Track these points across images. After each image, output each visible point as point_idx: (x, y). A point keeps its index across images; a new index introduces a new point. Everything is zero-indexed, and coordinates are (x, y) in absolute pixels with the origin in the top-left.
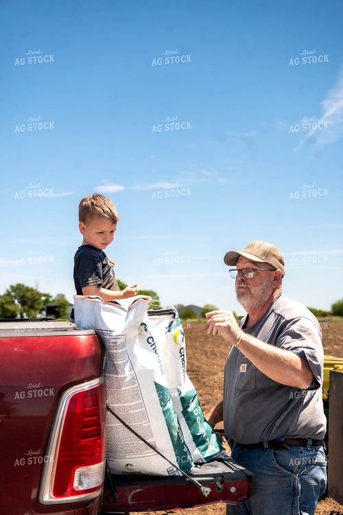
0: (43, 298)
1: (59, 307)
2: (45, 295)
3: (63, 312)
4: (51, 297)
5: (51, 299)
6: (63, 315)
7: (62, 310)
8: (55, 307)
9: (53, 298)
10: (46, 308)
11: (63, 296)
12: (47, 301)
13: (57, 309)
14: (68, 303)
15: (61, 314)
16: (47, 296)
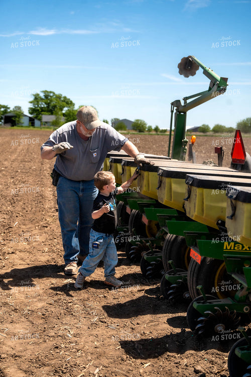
0: (2, 109)
1: (15, 117)
2: (4, 107)
3: (18, 121)
4: (9, 108)
5: (9, 110)
6: (18, 124)
7: (17, 119)
8: (12, 117)
9: (11, 109)
10: (3, 117)
11: (19, 108)
12: (5, 112)
13: (13, 119)
14: (23, 114)
15: (17, 122)
16: (6, 107)
